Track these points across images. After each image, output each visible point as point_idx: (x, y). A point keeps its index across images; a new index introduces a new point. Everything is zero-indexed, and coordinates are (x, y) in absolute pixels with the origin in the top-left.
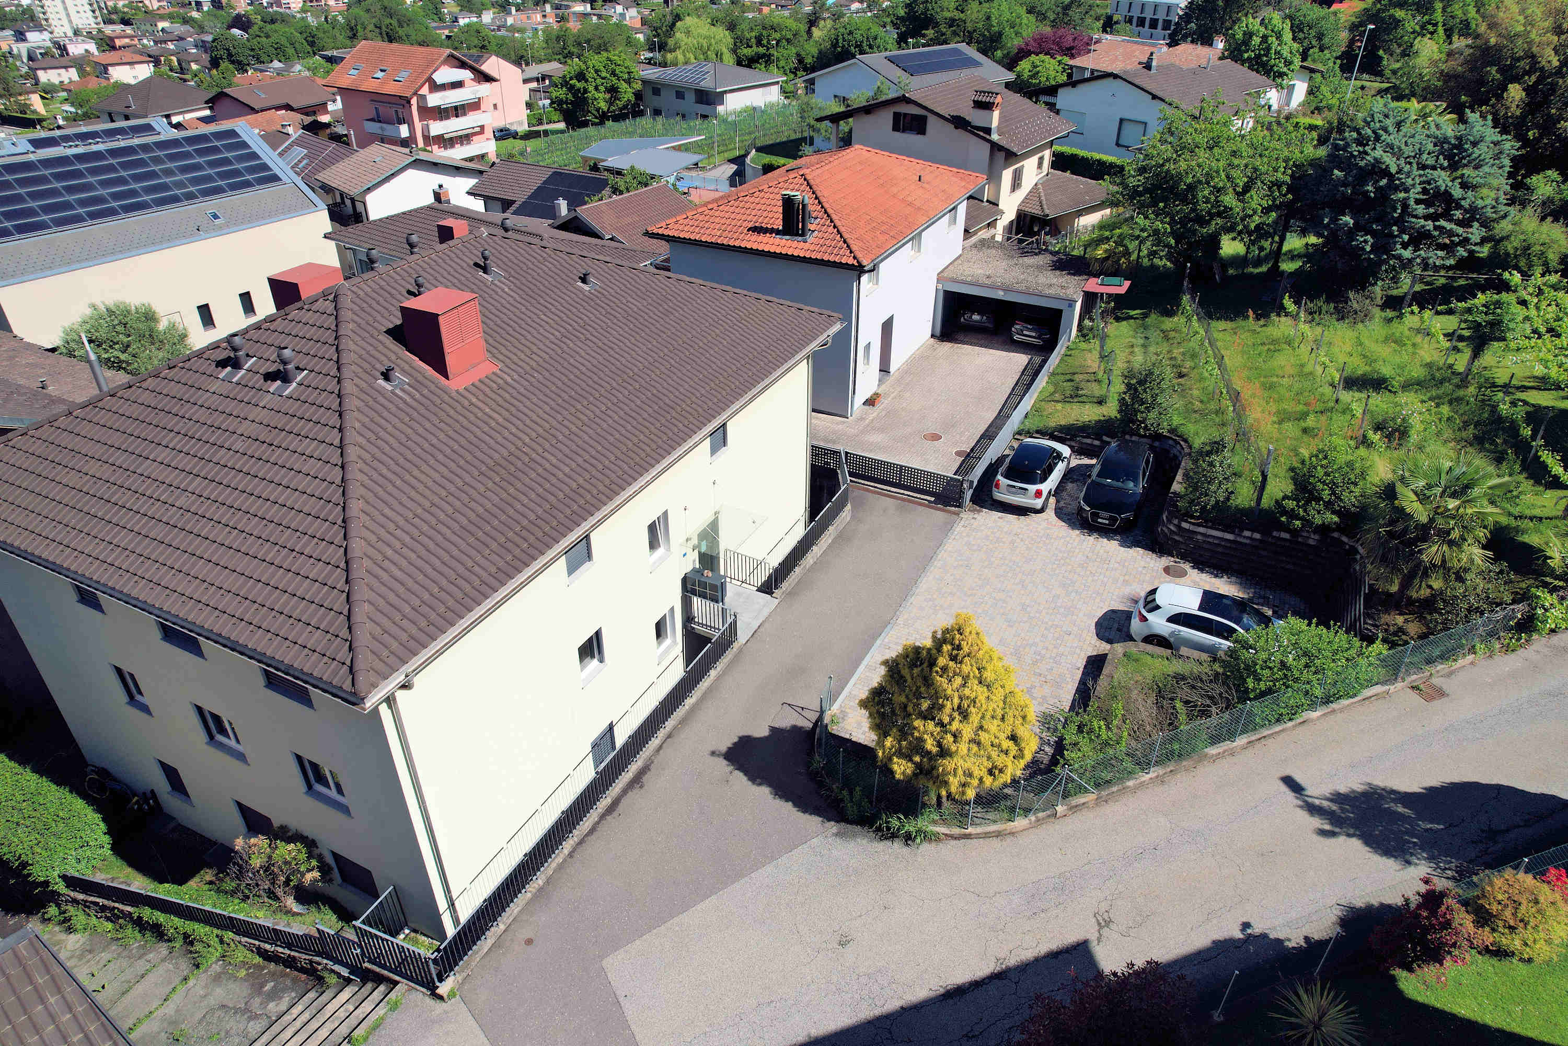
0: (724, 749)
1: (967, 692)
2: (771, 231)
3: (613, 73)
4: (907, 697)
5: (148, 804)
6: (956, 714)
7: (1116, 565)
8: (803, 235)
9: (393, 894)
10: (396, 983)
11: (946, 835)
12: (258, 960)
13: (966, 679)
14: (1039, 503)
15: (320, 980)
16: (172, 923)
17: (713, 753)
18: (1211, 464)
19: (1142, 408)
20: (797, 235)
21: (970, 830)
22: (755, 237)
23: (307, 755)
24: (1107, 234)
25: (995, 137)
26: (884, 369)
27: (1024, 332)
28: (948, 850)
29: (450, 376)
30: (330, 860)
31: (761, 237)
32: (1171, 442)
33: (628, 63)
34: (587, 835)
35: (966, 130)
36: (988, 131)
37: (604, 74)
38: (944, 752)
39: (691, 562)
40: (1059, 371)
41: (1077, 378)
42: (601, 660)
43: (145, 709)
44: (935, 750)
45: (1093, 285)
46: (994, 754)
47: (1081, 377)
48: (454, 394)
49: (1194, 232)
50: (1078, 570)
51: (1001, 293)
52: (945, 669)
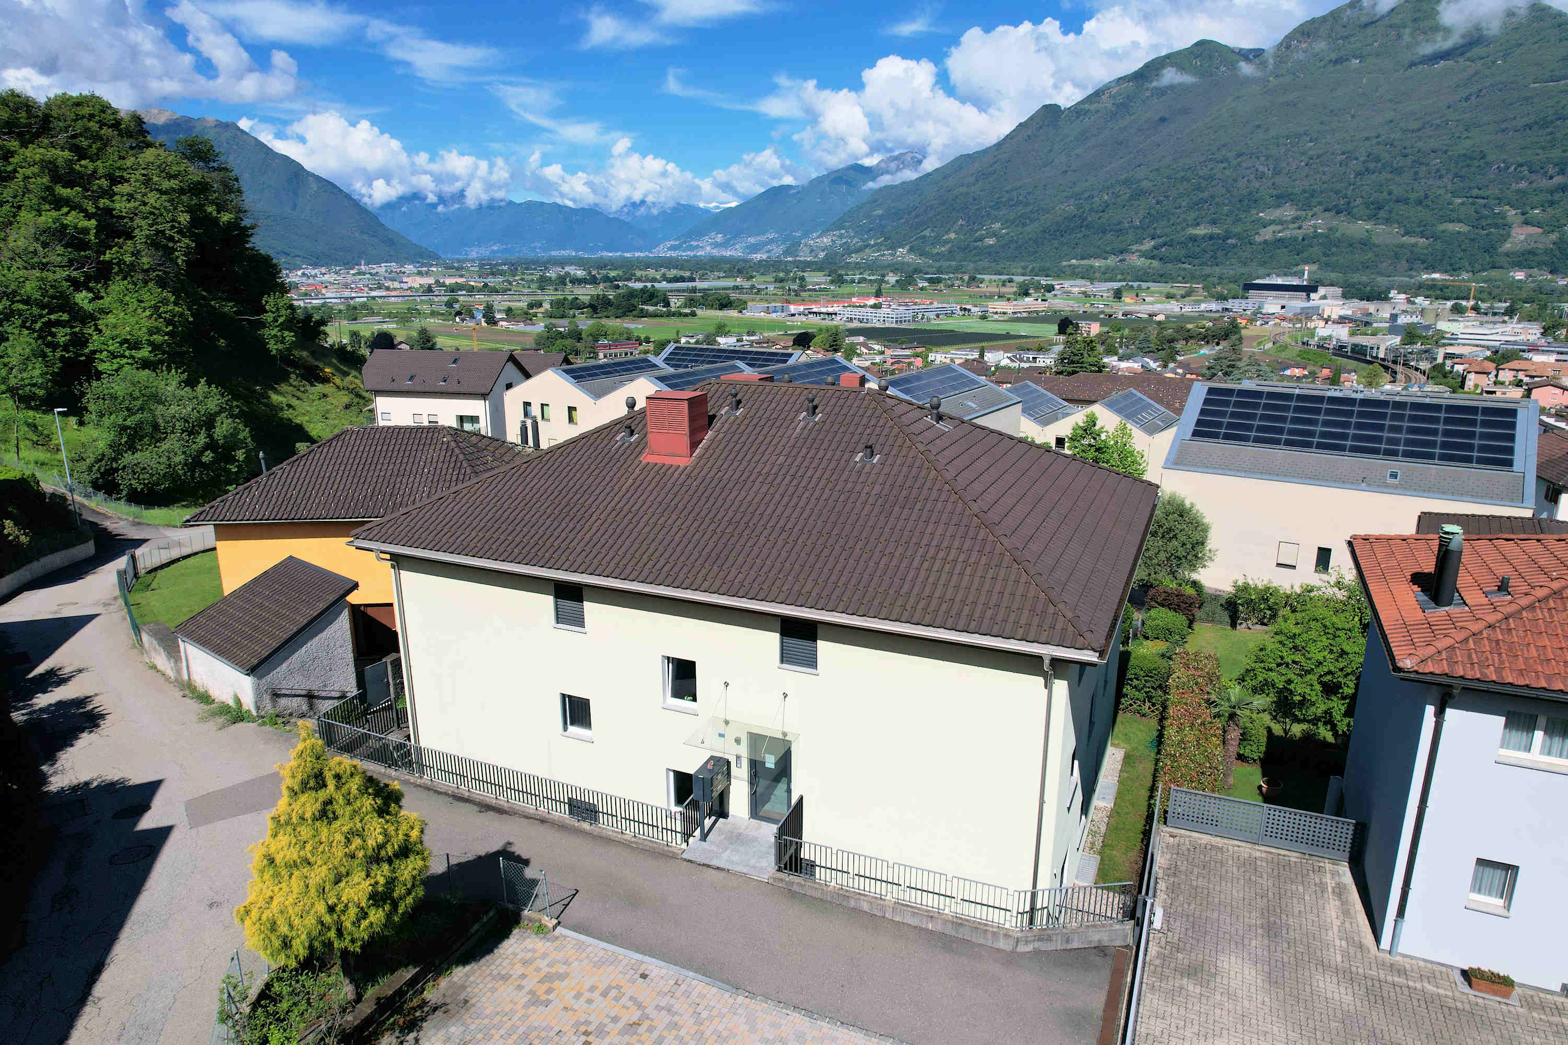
0: (513, 850)
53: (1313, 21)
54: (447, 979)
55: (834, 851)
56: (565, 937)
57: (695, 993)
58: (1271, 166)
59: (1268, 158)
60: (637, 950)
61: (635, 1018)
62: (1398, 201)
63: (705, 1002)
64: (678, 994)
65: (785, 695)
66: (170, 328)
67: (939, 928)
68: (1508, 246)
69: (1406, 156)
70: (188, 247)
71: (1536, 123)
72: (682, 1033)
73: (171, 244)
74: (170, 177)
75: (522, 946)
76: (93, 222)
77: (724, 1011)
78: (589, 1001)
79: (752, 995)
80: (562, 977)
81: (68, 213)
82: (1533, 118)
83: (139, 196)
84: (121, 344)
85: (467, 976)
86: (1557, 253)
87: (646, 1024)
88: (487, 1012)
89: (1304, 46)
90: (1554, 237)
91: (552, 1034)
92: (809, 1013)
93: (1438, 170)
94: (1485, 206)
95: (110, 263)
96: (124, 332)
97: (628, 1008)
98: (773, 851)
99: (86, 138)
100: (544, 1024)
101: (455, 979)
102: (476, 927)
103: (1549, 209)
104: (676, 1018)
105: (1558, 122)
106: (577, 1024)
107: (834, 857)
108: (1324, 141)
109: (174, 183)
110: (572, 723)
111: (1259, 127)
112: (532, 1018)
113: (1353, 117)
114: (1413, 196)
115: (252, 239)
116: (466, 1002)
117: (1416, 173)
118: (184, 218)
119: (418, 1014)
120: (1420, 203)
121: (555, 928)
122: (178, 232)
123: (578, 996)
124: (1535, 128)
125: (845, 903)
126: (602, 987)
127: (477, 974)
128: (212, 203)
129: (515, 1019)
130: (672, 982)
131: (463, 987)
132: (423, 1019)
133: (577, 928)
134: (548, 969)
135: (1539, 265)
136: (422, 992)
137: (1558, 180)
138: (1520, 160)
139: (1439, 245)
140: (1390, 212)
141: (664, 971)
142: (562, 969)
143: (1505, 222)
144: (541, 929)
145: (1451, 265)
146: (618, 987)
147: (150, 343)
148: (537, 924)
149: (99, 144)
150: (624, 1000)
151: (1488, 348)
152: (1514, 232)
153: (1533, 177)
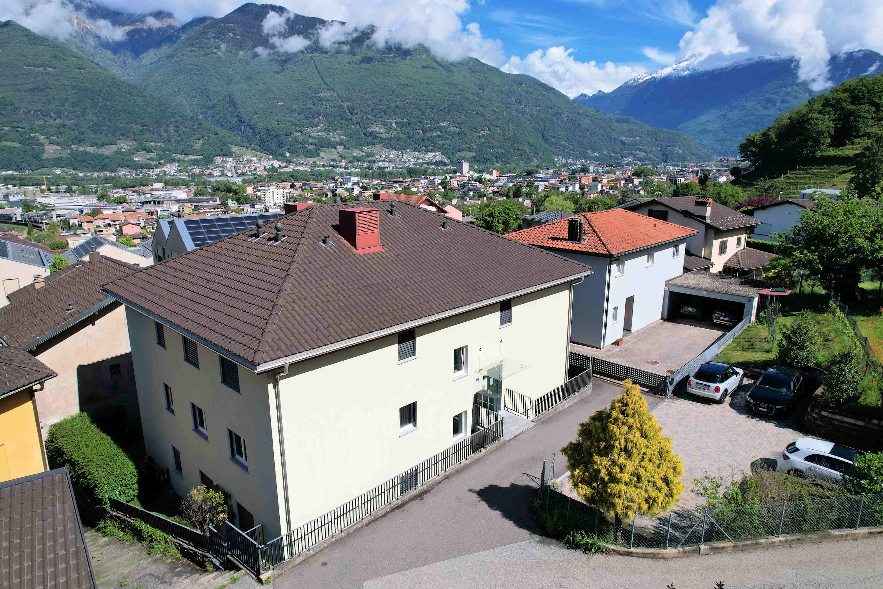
0: (478, 489)
1: (631, 437)
2: (562, 239)
3: (508, 214)
4: (591, 442)
5: (164, 476)
6: (623, 453)
7: (772, 435)
8: (580, 240)
9: (261, 529)
10: (241, 569)
11: (614, 551)
12: (179, 555)
13: (630, 428)
14: (718, 396)
15: (205, 567)
16: (147, 528)
17: (470, 490)
18: (842, 370)
19: (795, 348)
20: (576, 240)
21: (632, 550)
22: (553, 242)
23: (235, 431)
24: (775, 263)
25: (708, 221)
26: (627, 328)
27: (720, 318)
28: (615, 561)
29: (358, 248)
30: (235, 509)
31: (556, 242)
32: (817, 372)
33: (515, 210)
34: (380, 517)
35: (691, 217)
36: (704, 218)
37: (503, 215)
38: (614, 479)
39: (482, 386)
40: (742, 336)
41: (752, 340)
42: (415, 425)
43: (172, 411)
44: (607, 478)
45: (766, 291)
46: (650, 489)
47: (756, 340)
48: (357, 256)
49: (836, 262)
50: (743, 435)
51: (705, 293)
52: (616, 420)
68: (46, 155)
86: (73, 159)
90: (68, 151)
94: (24, 133)
103: (60, 136)
135: (67, 165)
138: (35, 108)
139: (5, 154)
143: (39, 142)
145: (18, 166)
151: (76, 210)
152: (46, 148)
153: (45, 118)
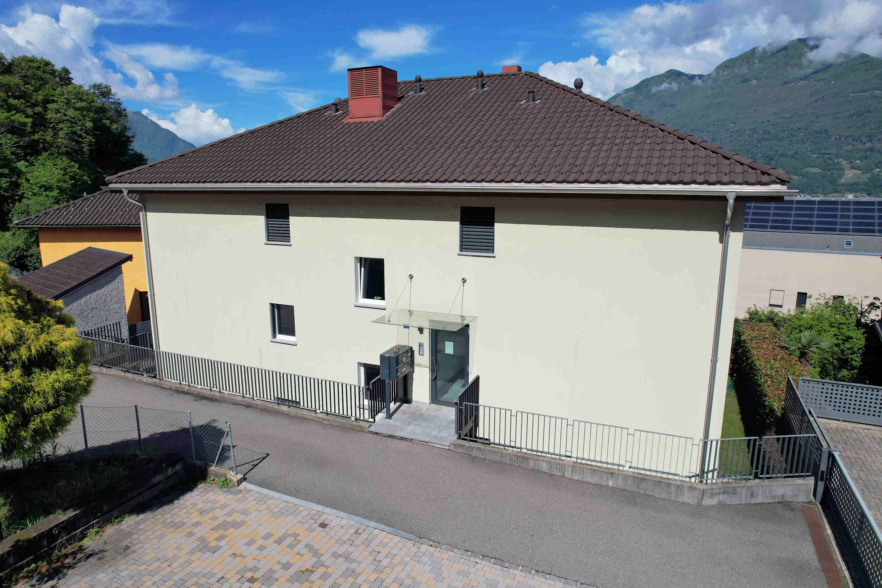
53: (730, 60)
54: (115, 527)
55: (514, 413)
56: (249, 491)
57: (376, 541)
58: (711, 137)
59: (709, 132)
60: (318, 502)
61: (308, 566)
62: (781, 156)
63: (386, 551)
64: (358, 542)
65: (464, 281)
66: (73, 181)
67: (620, 484)
68: (843, 180)
69: (784, 131)
70: (90, 141)
71: (854, 114)
72: (360, 580)
73: (80, 140)
74: (81, 100)
75: (204, 498)
76: (30, 120)
77: (407, 559)
78: (262, 548)
79: (437, 544)
80: (237, 525)
81: (16, 114)
82: (852, 111)
83: (63, 111)
84: (40, 188)
85: (138, 524)
86: (870, 184)
87: (320, 571)
88: (147, 558)
89: (726, 73)
90: (868, 175)
91: (213, 580)
92: (500, 561)
93: (802, 140)
94: (829, 159)
95: (38, 141)
96: (43, 180)
97: (302, 555)
98: (454, 426)
99: (34, 79)
100: (206, 571)
101: (122, 527)
102: (158, 478)
103: (864, 160)
104: (354, 565)
105: (867, 114)
106: (246, 569)
107: (514, 418)
108: (739, 123)
109: (84, 104)
110: (281, 332)
111: (703, 115)
112: (194, 565)
113: (754, 111)
114: (790, 153)
115: (132, 144)
116: (127, 547)
117: (791, 141)
118: (89, 125)
119: (68, 561)
120: (793, 157)
121: (240, 482)
122: (85, 133)
123: (249, 544)
124: (854, 117)
125: (524, 465)
126: (278, 534)
127: (148, 523)
128: (108, 119)
129: (175, 565)
130: (352, 531)
131: (130, 534)
132: (70, 567)
133: (261, 484)
134: (225, 518)
135: (862, 190)
136: (81, 539)
137: (868, 145)
138: (847, 134)
139: (805, 180)
140: (777, 161)
141: (344, 521)
142: (238, 518)
143: (840, 167)
144: (226, 484)
145: (812, 190)
146: (295, 535)
147: (59, 188)
148: (223, 479)
149: (41, 82)
150: (299, 547)
152: (846, 173)
153: (855, 143)
